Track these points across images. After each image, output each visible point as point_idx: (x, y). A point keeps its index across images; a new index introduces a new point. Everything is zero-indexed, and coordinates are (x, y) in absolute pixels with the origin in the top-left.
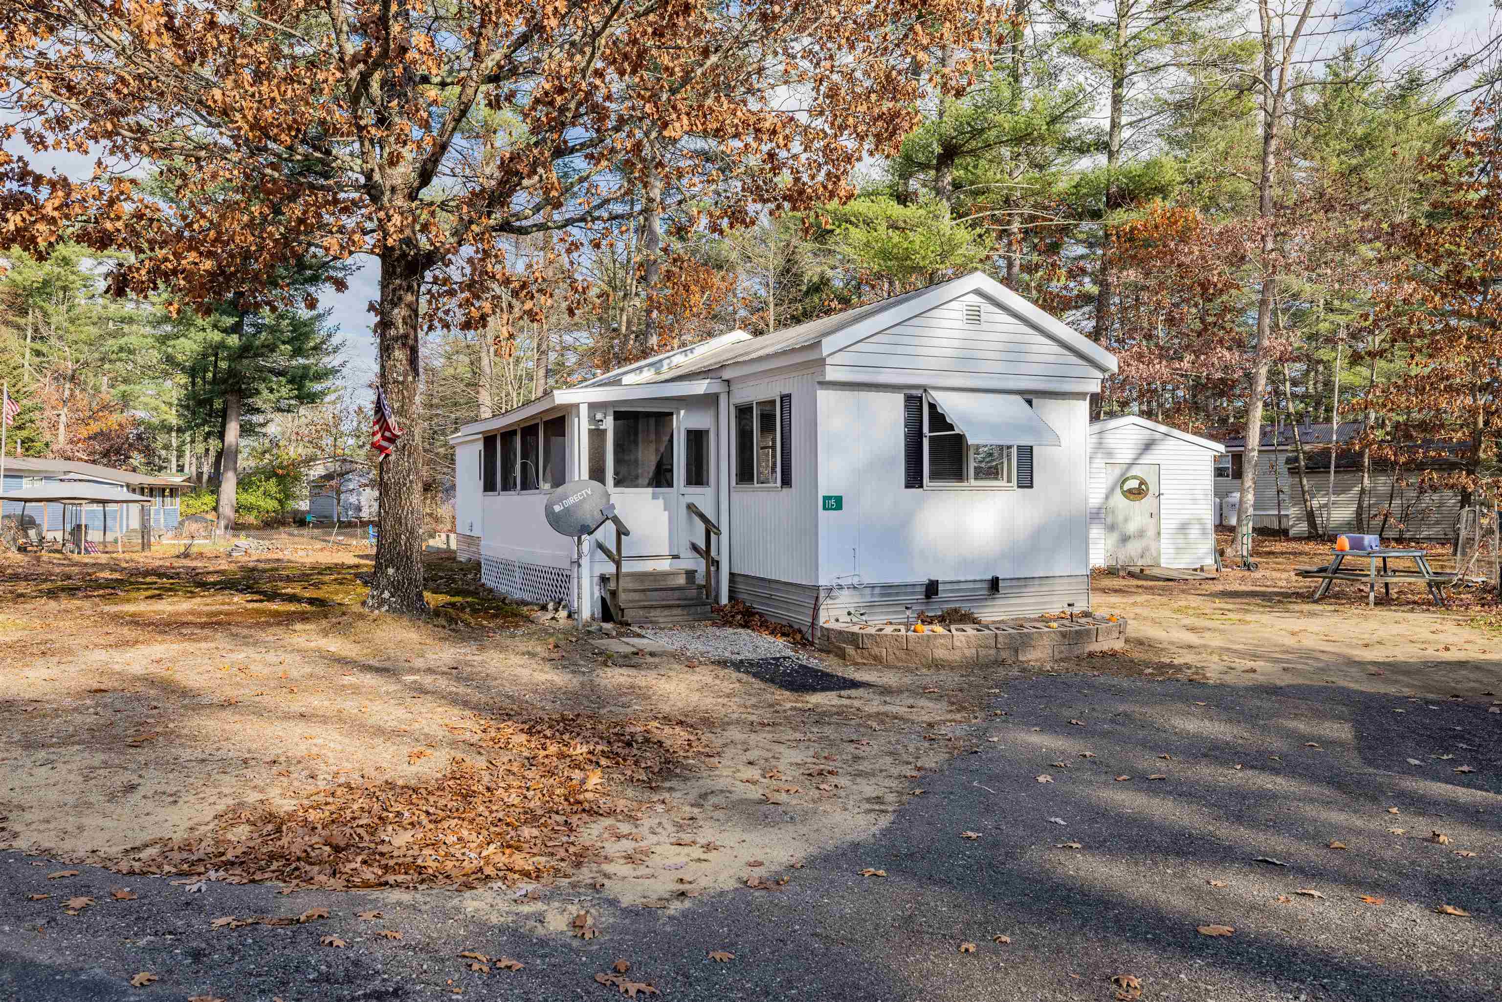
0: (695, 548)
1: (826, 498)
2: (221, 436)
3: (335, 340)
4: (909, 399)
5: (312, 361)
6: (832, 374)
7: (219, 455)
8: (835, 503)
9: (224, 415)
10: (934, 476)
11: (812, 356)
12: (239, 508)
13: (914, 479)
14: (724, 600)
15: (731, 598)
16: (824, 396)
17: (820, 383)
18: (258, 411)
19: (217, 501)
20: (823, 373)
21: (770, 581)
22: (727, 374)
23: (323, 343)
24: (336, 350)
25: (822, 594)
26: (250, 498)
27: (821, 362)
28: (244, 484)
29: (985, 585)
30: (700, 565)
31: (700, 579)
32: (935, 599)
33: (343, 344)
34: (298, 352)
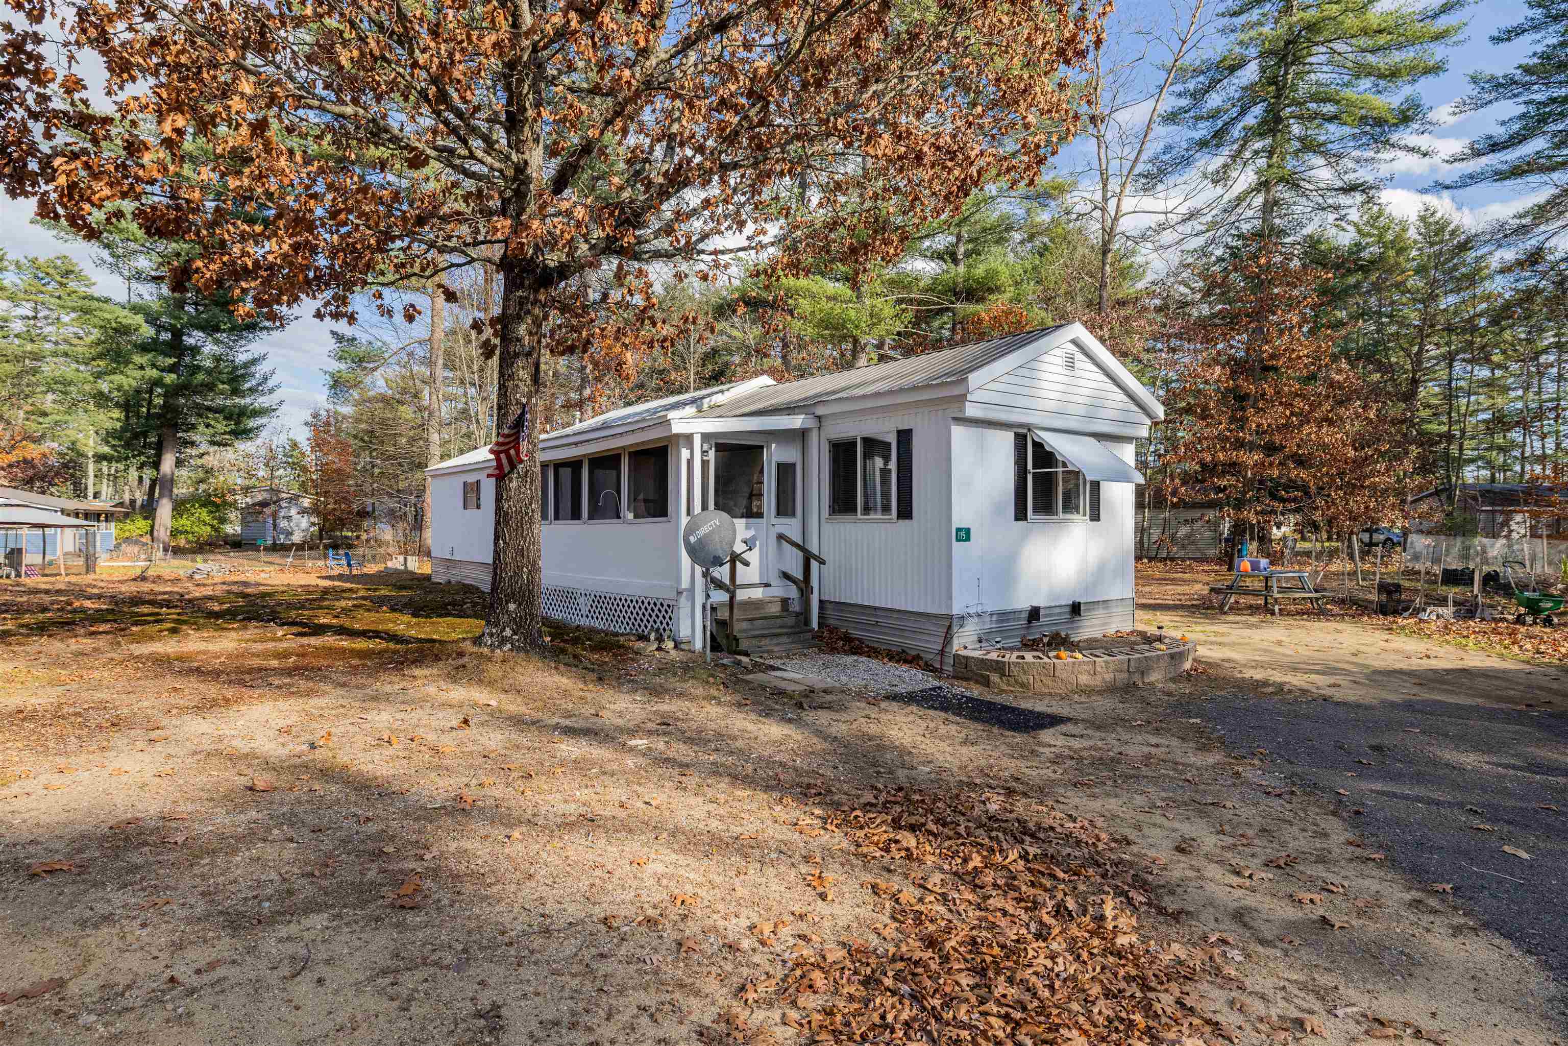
0: (786, 576)
1: (959, 530)
2: (156, 465)
3: (271, 383)
4: (1017, 435)
5: (248, 400)
6: (971, 411)
7: (154, 483)
8: (964, 535)
9: (159, 448)
10: (1036, 510)
11: (957, 391)
12: (175, 533)
13: (1021, 514)
14: (815, 625)
15: (820, 624)
16: (958, 432)
17: (954, 419)
18: (193, 444)
19: (152, 527)
20: (962, 409)
21: (875, 608)
22: (820, 411)
23: (259, 384)
24: (271, 391)
25: (955, 622)
26: (184, 522)
27: (962, 398)
28: (179, 507)
29: (1068, 609)
30: (793, 592)
31: (796, 607)
32: (1035, 623)
33: (278, 386)
34: (236, 392)
